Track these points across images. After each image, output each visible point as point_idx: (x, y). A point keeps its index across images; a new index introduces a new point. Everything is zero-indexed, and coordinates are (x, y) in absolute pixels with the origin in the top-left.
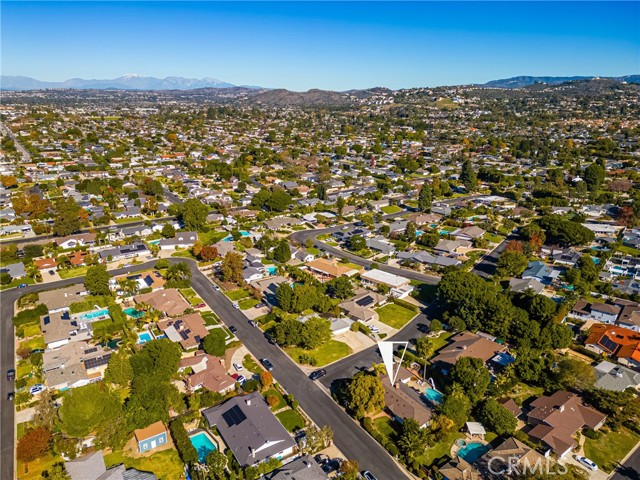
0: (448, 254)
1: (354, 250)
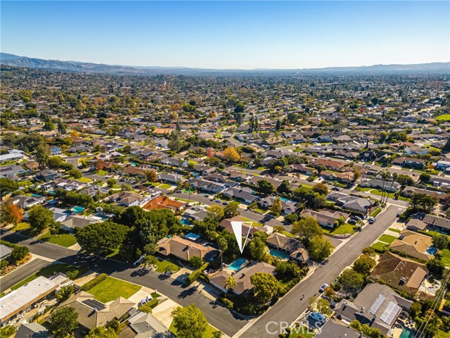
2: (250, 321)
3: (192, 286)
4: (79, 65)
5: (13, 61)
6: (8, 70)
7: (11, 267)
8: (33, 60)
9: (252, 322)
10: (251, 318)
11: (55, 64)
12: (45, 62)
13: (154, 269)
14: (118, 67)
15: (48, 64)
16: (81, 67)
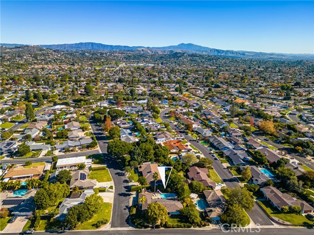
0: (78, 138)
1: (22, 156)
2: (130, 227)
3: (131, 193)
4: (243, 53)
5: (206, 51)
6: (197, 56)
7: (86, 149)
8: (217, 50)
9: (131, 228)
10: (133, 227)
11: (228, 53)
12: (223, 51)
13: (127, 176)
14: (272, 54)
15: (224, 53)
16: (245, 55)
